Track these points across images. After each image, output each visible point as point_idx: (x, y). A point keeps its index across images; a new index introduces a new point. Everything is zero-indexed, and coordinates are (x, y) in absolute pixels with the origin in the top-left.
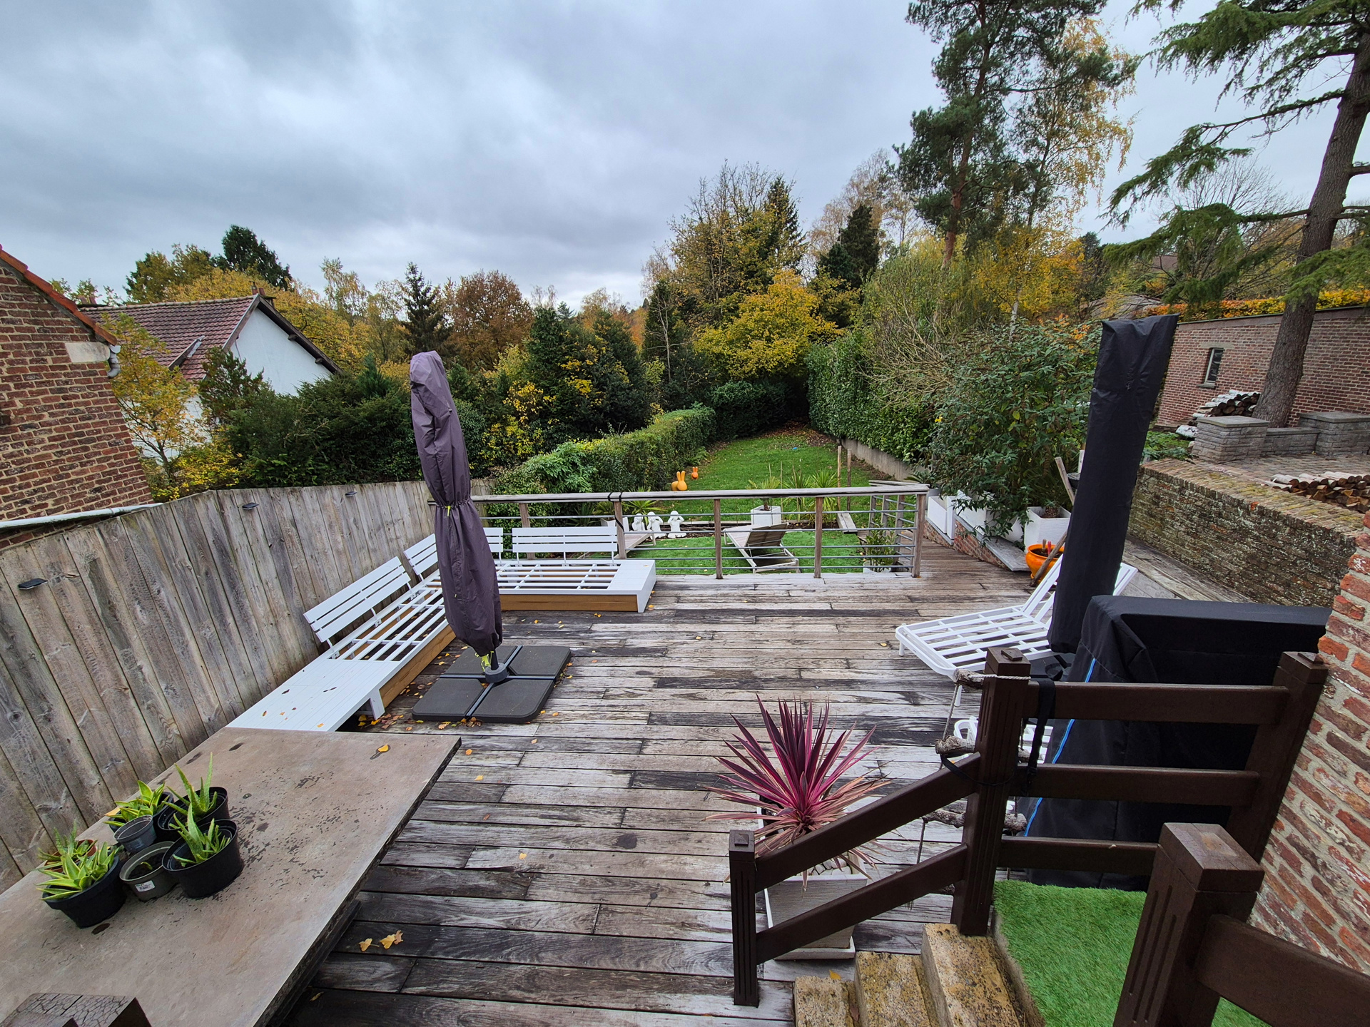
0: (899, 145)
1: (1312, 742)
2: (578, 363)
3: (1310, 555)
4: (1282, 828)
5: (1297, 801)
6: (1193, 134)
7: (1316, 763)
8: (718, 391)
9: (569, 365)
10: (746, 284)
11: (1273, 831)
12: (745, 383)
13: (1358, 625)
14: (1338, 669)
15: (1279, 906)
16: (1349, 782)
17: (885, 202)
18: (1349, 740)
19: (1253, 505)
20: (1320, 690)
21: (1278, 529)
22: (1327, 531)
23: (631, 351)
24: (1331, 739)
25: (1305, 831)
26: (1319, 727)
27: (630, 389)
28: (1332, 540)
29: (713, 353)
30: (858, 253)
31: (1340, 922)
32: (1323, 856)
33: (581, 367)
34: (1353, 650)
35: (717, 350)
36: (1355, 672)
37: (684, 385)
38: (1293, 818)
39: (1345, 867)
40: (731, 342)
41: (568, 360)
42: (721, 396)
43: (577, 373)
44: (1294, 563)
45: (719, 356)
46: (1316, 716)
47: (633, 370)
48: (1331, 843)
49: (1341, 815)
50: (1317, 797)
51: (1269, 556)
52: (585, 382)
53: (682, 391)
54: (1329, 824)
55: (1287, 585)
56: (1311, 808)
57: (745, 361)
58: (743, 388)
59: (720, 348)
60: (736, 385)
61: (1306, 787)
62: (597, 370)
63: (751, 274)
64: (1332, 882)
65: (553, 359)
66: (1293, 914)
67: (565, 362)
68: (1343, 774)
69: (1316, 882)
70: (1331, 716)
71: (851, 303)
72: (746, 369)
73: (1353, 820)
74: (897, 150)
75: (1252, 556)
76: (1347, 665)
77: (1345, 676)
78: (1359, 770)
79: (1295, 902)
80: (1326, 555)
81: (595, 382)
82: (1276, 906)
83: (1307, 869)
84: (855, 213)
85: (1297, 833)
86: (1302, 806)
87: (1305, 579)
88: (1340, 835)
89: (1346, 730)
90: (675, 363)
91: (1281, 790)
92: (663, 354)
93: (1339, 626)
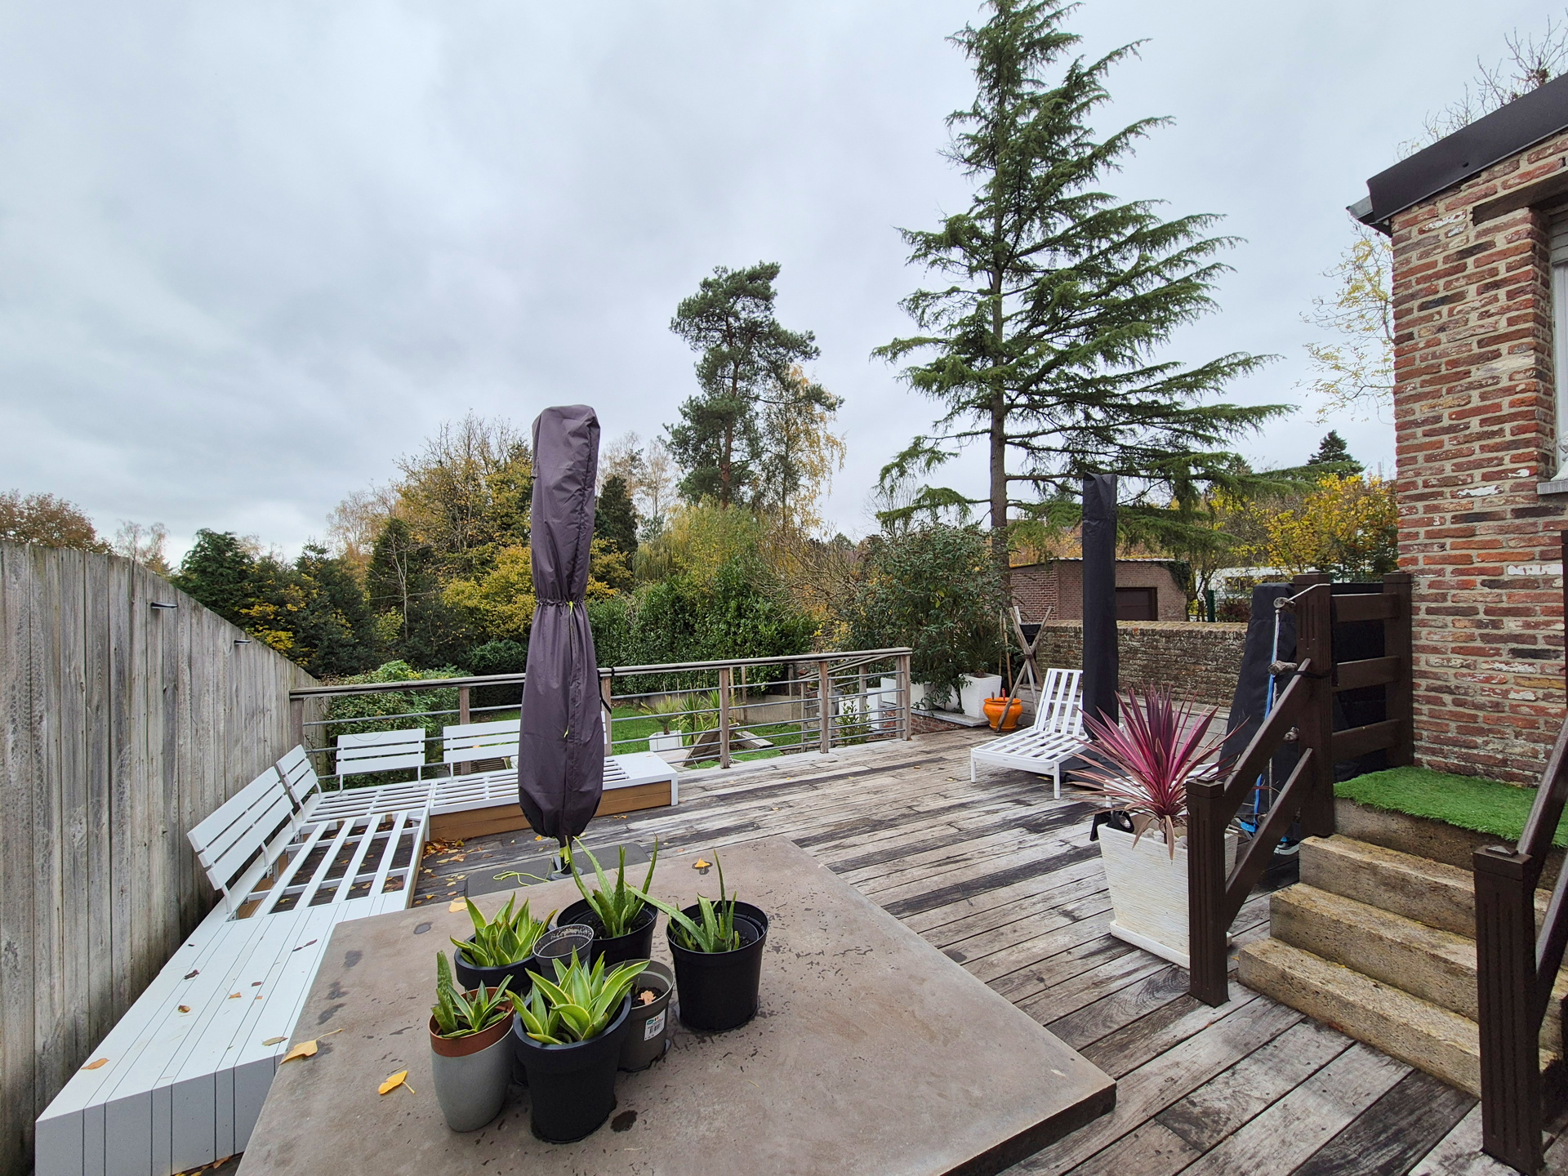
0: (668, 424)
1: (1417, 620)
2: (271, 609)
3: (1185, 652)
4: (1420, 685)
5: (1424, 662)
6: (918, 441)
7: (1424, 631)
8: (478, 651)
9: (255, 611)
10: (502, 536)
11: (1414, 692)
12: (511, 642)
13: (1417, 542)
14: (1416, 571)
15: (1438, 737)
16: (1450, 628)
17: (634, 479)
18: (1440, 605)
19: (1136, 630)
20: (1411, 588)
21: (1157, 641)
22: (1191, 632)
23: (356, 598)
24: (1429, 611)
25: (1436, 677)
26: (1419, 609)
27: (354, 646)
28: (1195, 638)
29: (466, 607)
30: (616, 520)
31: (1481, 714)
32: (1453, 683)
33: (276, 614)
34: (1421, 556)
35: (470, 603)
36: (1427, 567)
37: (429, 643)
38: (1424, 675)
39: (1469, 679)
40: (486, 597)
41: (253, 604)
42: (483, 658)
43: (267, 622)
44: (1176, 661)
45: (472, 611)
46: (1414, 604)
47: (358, 622)
48: (1453, 671)
49: (1454, 651)
50: (1435, 650)
51: (1157, 662)
52: (283, 634)
53: (428, 651)
54: (1449, 660)
55: (1176, 678)
56: (1434, 659)
57: (510, 617)
58: (510, 649)
59: (475, 601)
60: (501, 645)
61: (1424, 649)
62: (304, 619)
63: (506, 527)
64: (1466, 694)
65: (226, 601)
66: (1449, 735)
67: (249, 606)
68: (1446, 626)
69: (1456, 703)
70: (1423, 598)
71: (617, 566)
72: (512, 626)
73: (1461, 648)
74: (667, 428)
75: (1145, 666)
76: (1421, 565)
77: (1422, 572)
78: (1452, 618)
79: (1447, 725)
80: (1195, 649)
81: (302, 635)
82: (1437, 740)
83: (1447, 698)
84: (608, 483)
85: (1431, 681)
86: (1427, 663)
87: (1186, 669)
88: (1459, 661)
89: (1436, 601)
90: (414, 617)
91: (1410, 661)
92: (399, 605)
93: (1407, 548)
